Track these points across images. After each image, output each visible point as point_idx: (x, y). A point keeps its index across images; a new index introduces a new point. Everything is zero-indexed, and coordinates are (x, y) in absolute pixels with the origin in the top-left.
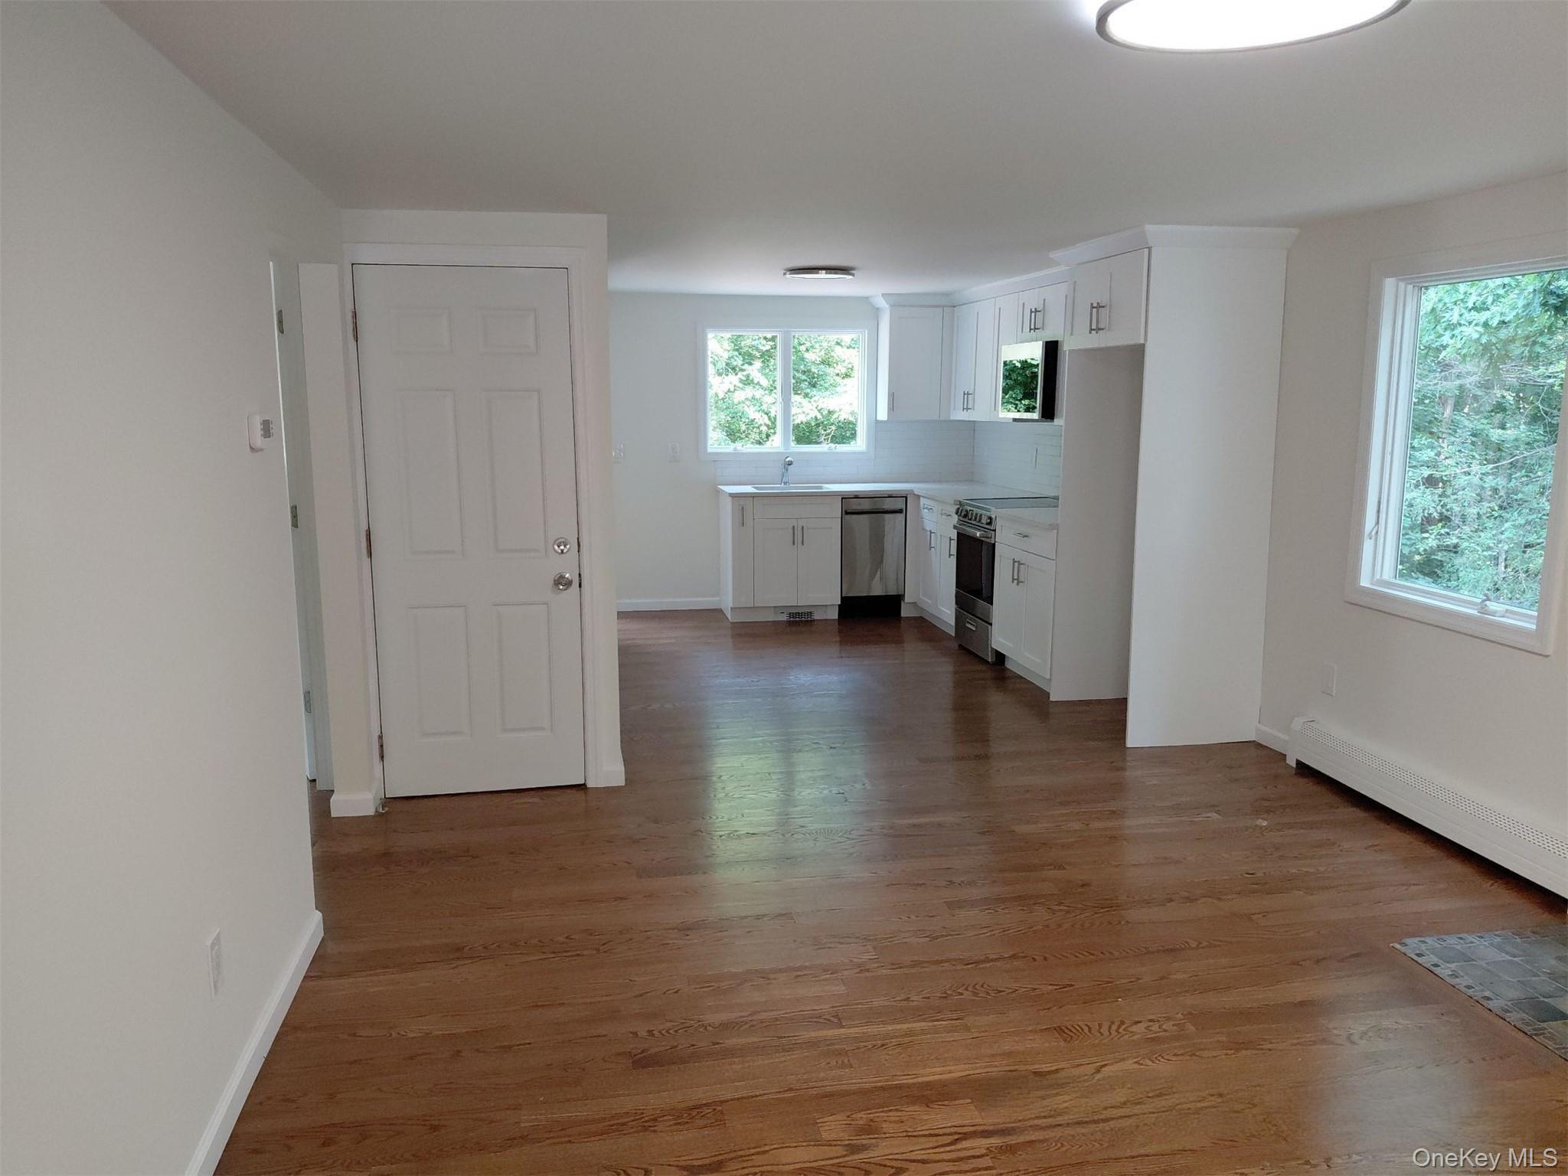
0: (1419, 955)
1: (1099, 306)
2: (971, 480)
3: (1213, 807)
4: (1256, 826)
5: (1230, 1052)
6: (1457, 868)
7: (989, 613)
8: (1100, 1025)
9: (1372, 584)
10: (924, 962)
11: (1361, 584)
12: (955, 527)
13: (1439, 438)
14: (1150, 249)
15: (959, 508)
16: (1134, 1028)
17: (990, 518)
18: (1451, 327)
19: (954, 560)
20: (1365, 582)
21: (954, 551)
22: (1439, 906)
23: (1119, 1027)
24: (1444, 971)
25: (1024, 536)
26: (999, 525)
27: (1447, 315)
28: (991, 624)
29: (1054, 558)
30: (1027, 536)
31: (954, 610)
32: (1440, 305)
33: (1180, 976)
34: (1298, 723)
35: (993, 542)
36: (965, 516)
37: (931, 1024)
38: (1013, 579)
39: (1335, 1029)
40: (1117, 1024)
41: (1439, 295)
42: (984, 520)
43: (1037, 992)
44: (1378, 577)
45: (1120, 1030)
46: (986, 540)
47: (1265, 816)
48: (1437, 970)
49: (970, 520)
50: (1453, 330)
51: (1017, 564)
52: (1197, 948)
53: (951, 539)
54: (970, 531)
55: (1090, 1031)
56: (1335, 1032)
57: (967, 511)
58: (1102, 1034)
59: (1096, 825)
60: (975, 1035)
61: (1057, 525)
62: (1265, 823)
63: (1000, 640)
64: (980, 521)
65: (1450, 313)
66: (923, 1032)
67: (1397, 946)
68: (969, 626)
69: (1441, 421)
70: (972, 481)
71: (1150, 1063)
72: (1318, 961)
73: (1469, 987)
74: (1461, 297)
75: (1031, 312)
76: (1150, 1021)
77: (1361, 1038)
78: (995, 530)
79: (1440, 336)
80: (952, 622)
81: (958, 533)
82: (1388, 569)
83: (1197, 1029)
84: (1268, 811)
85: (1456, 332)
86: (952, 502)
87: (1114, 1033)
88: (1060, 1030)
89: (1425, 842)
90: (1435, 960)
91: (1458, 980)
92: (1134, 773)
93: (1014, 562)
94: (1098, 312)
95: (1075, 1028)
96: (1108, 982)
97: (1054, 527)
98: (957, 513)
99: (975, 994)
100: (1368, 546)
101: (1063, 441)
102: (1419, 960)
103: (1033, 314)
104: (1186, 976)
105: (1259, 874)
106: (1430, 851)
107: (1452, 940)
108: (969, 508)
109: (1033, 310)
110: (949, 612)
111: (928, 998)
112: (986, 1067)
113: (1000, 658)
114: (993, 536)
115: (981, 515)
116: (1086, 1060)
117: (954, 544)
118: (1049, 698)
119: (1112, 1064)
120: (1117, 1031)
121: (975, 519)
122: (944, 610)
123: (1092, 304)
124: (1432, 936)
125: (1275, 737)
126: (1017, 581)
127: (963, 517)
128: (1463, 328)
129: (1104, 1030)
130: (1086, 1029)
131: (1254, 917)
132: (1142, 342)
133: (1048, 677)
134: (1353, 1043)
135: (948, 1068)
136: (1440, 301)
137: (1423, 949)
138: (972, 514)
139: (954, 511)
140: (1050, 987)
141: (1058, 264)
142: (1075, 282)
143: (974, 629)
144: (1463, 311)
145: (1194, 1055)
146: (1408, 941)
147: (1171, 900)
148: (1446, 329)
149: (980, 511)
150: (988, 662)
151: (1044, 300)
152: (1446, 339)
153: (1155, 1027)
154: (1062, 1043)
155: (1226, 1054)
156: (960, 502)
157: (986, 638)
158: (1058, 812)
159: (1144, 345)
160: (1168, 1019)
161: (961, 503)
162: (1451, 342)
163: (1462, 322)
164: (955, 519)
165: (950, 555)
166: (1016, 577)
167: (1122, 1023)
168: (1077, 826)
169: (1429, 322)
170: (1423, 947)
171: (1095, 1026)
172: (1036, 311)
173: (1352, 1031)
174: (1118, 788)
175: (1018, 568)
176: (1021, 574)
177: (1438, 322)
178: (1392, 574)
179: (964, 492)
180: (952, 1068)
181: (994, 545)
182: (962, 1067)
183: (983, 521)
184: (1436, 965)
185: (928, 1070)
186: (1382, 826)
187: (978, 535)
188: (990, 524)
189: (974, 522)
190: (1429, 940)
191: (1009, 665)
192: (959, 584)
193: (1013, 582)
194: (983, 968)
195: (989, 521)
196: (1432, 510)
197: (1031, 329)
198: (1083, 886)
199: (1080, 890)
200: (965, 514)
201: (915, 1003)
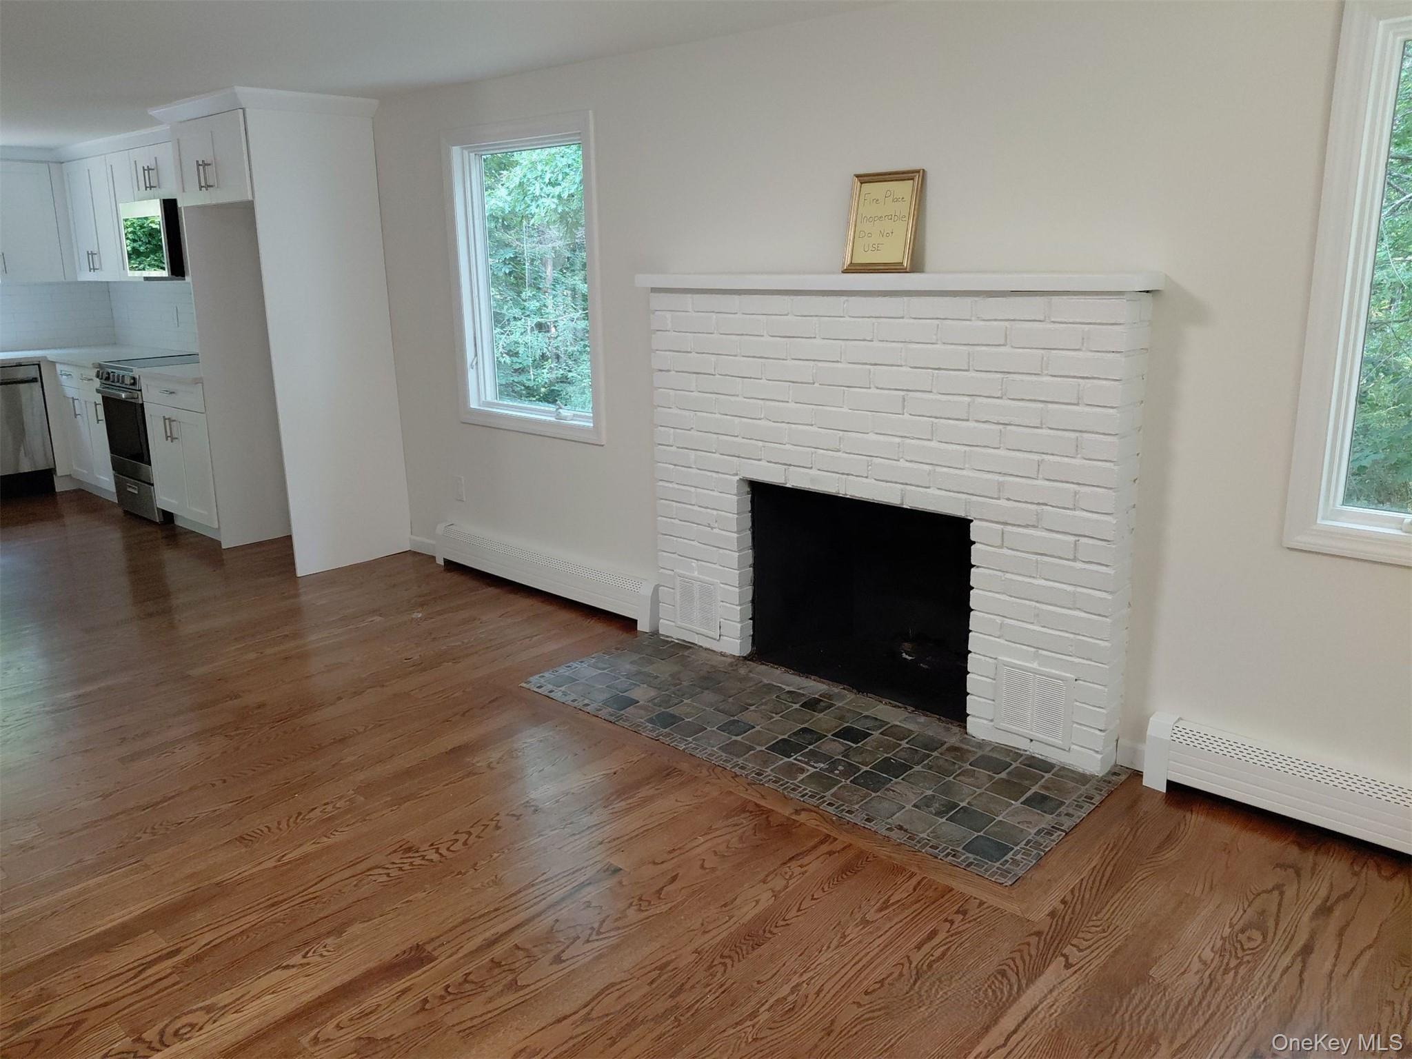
0: (540, 687)
1: (205, 165)
2: (114, 342)
3: (374, 612)
4: (412, 619)
5: (394, 808)
6: (565, 616)
7: (149, 476)
8: (279, 823)
9: (480, 406)
10: (96, 821)
11: (472, 406)
12: (98, 391)
13: (545, 292)
14: (244, 110)
15: (98, 372)
16: (312, 815)
17: (134, 379)
18: (535, 198)
19: (103, 425)
20: (474, 404)
21: (102, 416)
22: (551, 647)
23: (297, 818)
24: (557, 695)
25: (171, 393)
26: (143, 384)
27: (532, 189)
28: (153, 485)
29: (204, 411)
30: (173, 393)
31: (113, 477)
32: (525, 180)
33: (350, 759)
34: (440, 529)
35: (140, 402)
36: (108, 379)
37: (107, 876)
38: (167, 437)
39: (478, 762)
40: (294, 816)
41: (524, 171)
42: (128, 381)
43: (217, 813)
44: (484, 399)
45: (298, 821)
46: (133, 401)
47: (420, 609)
48: (551, 695)
49: (113, 382)
50: (537, 201)
51: (168, 421)
52: (365, 731)
53: (96, 405)
54: (113, 392)
55: (269, 831)
56: (478, 765)
57: (108, 374)
58: (280, 830)
59: (269, 651)
60: (155, 870)
61: (201, 378)
62: (420, 615)
63: (164, 499)
64: (123, 382)
65: (534, 187)
66: (99, 885)
67: (524, 685)
68: (129, 489)
69: (545, 279)
70: (115, 344)
71: (326, 839)
72: (463, 715)
73: (573, 701)
74: (540, 173)
75: (144, 170)
76: (325, 804)
77: (498, 763)
78: (141, 390)
79: (528, 206)
80: (113, 489)
81: (103, 397)
82: (490, 394)
83: (366, 798)
84: (422, 605)
85: (539, 202)
86: (91, 366)
87: (291, 824)
88: (241, 839)
89: (543, 602)
90: (550, 687)
91: (567, 698)
92: (307, 597)
93: (165, 419)
94: (204, 170)
95: (256, 833)
96: (286, 783)
97: (197, 381)
98: (98, 376)
99: (154, 834)
100: (471, 375)
101: (193, 298)
102: (539, 691)
103: (146, 172)
104: (354, 758)
105: (415, 658)
106: (547, 608)
107: (562, 670)
108: (110, 370)
109: (146, 168)
110: (108, 479)
111: (104, 852)
112: (169, 895)
113: (168, 517)
114: (140, 397)
115: (123, 376)
116: (267, 857)
117: (101, 409)
118: (221, 546)
119: (291, 852)
120: (295, 822)
121: (118, 380)
122: (104, 479)
123: (197, 162)
124: (548, 670)
125: (424, 544)
126: (171, 437)
127: (106, 380)
128: (543, 200)
129: (284, 825)
130: (266, 830)
131: (412, 693)
132: (250, 198)
133: (217, 527)
134: (492, 769)
135: (128, 910)
136: (525, 176)
137: (541, 682)
138: (114, 376)
139: (95, 374)
140: (230, 805)
141: (161, 123)
142: (178, 140)
143: (136, 492)
144: (543, 185)
145: (365, 820)
146: (531, 679)
147: (340, 698)
148: (532, 200)
149: (122, 373)
150: (155, 523)
151: (156, 158)
152: (533, 209)
153: (329, 808)
154: (244, 850)
155: (392, 811)
156: (100, 364)
157: (151, 499)
158: (234, 648)
159: (253, 201)
160: (340, 798)
161: (100, 366)
162: (537, 211)
163: (543, 195)
164: (97, 383)
165: (98, 421)
166: (169, 434)
167: (300, 814)
168: (252, 656)
169: (518, 194)
170: (542, 680)
171: (274, 826)
172: (149, 169)
173: (491, 760)
174: (295, 613)
175: (170, 425)
176: (174, 430)
177: (525, 195)
178: (494, 396)
179: (105, 355)
180: (132, 908)
181: (142, 405)
182: (141, 904)
183: (126, 382)
184: (551, 692)
185: (108, 918)
186: (512, 596)
187: (123, 396)
188: (134, 384)
189: (118, 384)
190: (546, 674)
191: (178, 522)
192: (114, 448)
193: (167, 440)
194: (162, 808)
195: (132, 381)
196: (545, 350)
197: (146, 187)
198: (259, 707)
199: (255, 712)
200: (106, 376)
201: (89, 862)
